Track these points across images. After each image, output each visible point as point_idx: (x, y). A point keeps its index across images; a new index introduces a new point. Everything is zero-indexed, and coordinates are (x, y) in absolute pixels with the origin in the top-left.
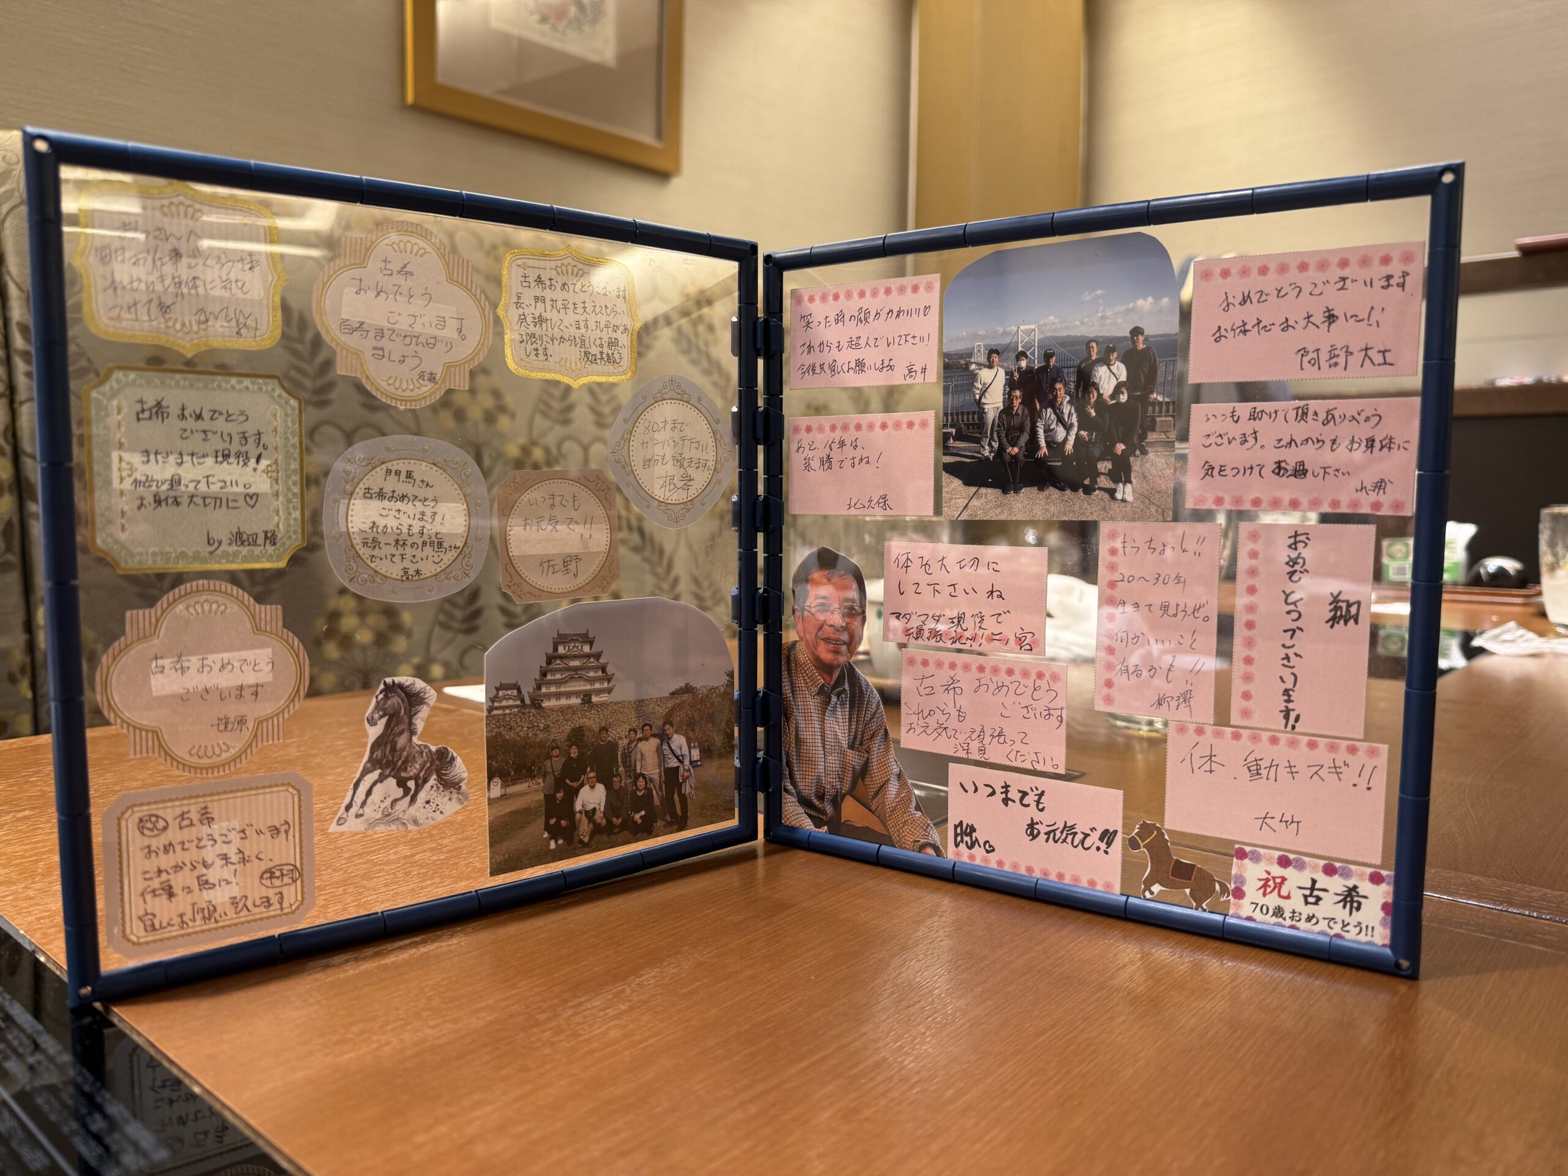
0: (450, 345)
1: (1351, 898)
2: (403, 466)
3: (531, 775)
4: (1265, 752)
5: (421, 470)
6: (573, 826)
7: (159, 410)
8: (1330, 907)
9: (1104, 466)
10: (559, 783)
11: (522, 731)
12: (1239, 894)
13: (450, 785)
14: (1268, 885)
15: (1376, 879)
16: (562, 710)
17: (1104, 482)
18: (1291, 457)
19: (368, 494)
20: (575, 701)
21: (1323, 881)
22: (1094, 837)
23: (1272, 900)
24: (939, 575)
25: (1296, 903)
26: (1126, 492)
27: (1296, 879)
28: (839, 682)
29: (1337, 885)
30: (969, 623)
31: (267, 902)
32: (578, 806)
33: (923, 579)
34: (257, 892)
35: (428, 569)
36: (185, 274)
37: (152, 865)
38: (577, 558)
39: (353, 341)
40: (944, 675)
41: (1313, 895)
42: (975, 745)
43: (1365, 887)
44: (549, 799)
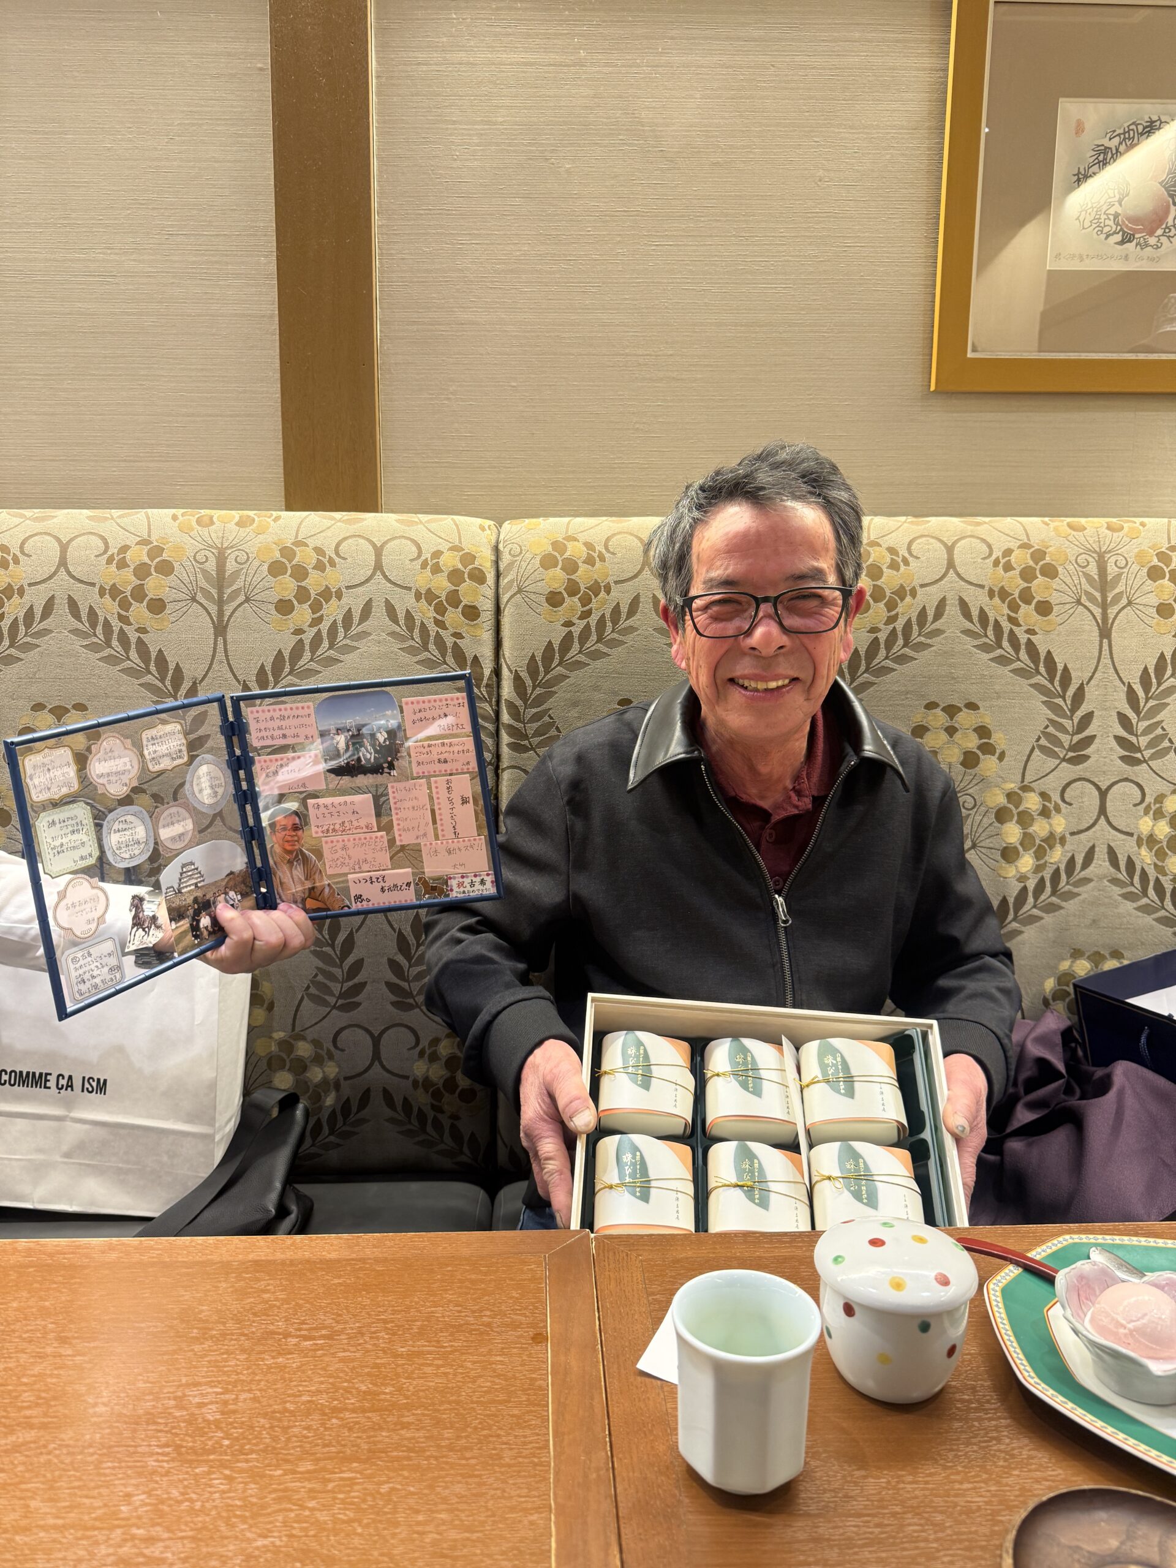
0: (129, 771)
1: (482, 882)
2: (123, 819)
3: (183, 918)
4: (451, 846)
5: (129, 818)
6: (202, 933)
7: (53, 823)
8: (478, 886)
9: (385, 765)
10: (193, 919)
11: (177, 903)
12: (452, 890)
13: (158, 927)
14: (460, 885)
15: (488, 875)
16: (189, 892)
17: (386, 770)
18: (442, 757)
19: (115, 832)
20: (193, 887)
21: (474, 879)
22: (404, 886)
23: (462, 889)
24: (333, 810)
25: (468, 888)
26: (394, 773)
27: (467, 881)
28: (297, 856)
29: (478, 879)
30: (347, 824)
31: (112, 980)
32: (201, 926)
33: (326, 811)
34: (108, 977)
35: (137, 852)
36: (52, 776)
37: (77, 974)
38: (183, 834)
39: (101, 781)
40: (341, 845)
41: (472, 884)
42: (357, 867)
43: (486, 878)
44: (191, 925)
